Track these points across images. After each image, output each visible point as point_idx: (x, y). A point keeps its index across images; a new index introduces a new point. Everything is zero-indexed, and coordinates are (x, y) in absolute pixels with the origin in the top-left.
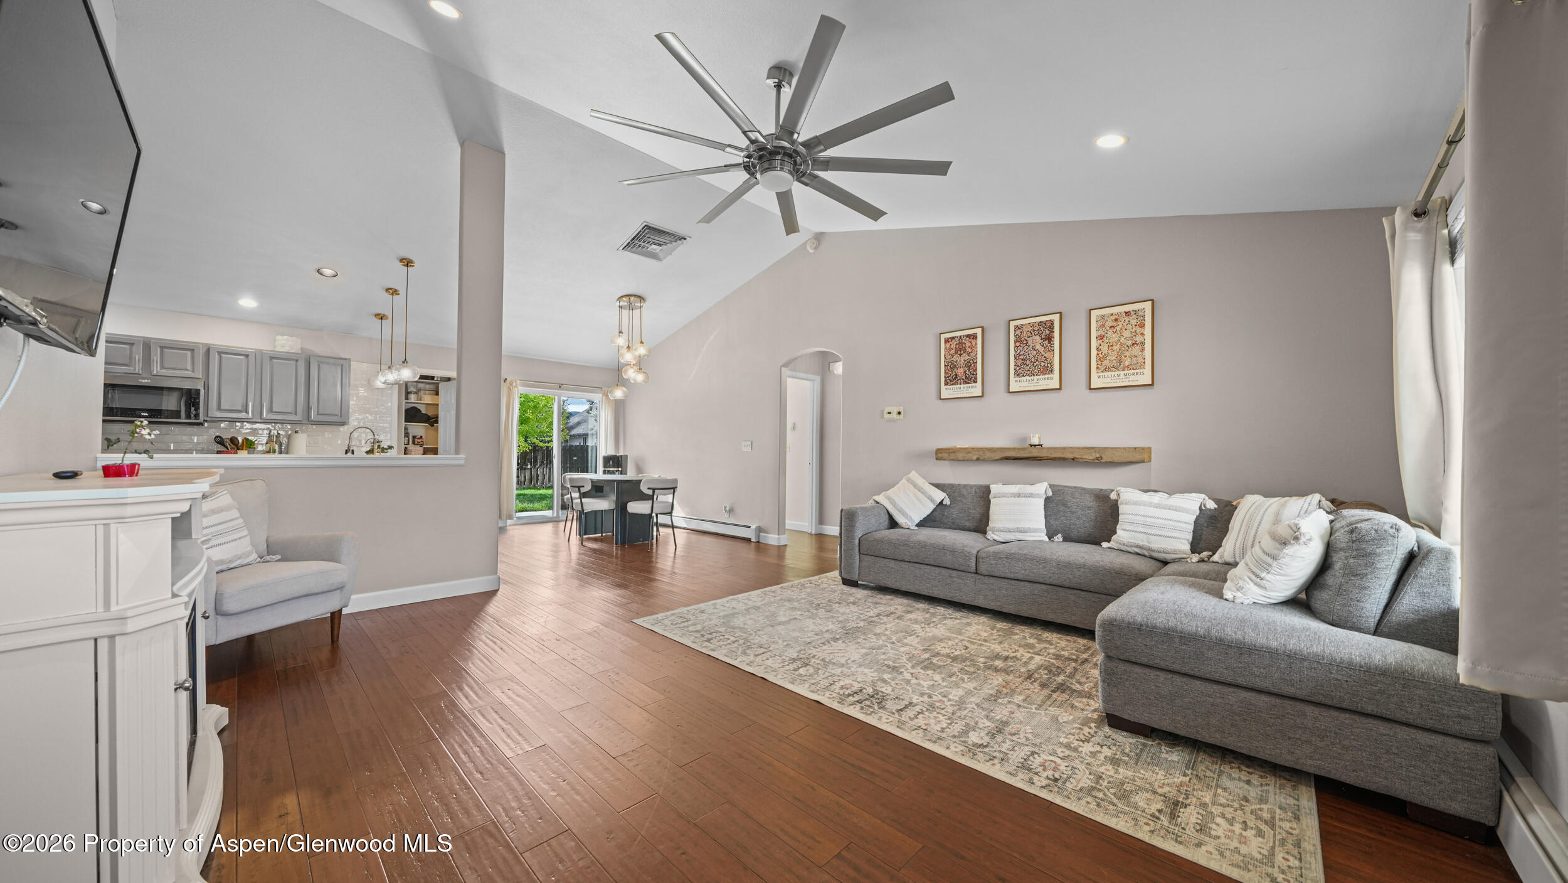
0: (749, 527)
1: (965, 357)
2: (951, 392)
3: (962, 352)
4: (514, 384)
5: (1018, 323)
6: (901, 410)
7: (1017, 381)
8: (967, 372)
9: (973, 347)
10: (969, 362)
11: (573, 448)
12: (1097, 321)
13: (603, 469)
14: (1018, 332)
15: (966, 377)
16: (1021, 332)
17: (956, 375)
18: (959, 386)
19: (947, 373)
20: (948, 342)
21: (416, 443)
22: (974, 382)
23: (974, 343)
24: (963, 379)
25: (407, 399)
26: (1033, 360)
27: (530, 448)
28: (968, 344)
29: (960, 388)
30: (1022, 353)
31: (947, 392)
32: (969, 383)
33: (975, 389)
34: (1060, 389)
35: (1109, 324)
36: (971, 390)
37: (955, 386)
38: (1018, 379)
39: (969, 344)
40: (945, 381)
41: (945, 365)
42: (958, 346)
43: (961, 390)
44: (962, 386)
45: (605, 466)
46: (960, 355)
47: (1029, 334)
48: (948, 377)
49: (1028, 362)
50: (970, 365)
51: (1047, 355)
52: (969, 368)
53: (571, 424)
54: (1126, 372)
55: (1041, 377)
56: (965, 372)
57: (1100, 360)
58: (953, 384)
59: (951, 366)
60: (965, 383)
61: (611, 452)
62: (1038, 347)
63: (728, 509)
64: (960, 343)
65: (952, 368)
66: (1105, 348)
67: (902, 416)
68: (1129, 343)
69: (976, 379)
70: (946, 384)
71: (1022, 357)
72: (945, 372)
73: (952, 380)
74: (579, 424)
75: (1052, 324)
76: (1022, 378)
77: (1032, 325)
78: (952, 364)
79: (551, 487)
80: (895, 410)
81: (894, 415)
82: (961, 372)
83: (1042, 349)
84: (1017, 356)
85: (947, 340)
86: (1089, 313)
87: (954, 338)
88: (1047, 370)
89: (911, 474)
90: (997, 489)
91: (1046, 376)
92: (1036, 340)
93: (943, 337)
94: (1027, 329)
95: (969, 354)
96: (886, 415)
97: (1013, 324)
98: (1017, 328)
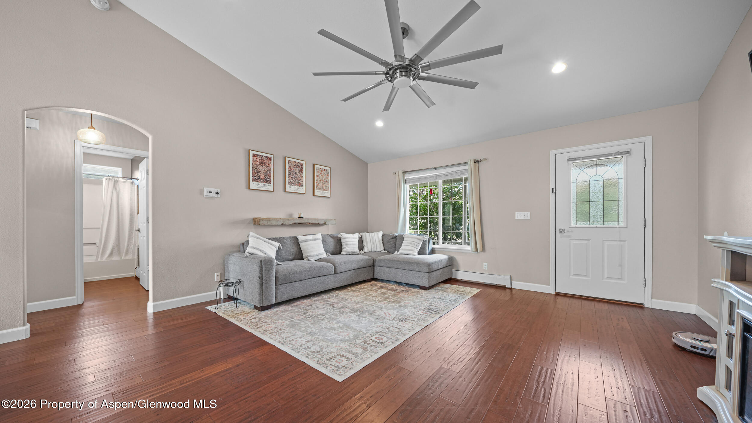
1: (264, 168)
2: (256, 186)
3: (263, 165)
5: (290, 159)
6: (219, 191)
7: (289, 187)
8: (266, 177)
9: (269, 164)
10: (267, 172)
12: (317, 169)
14: (290, 164)
15: (265, 179)
16: (291, 164)
17: (259, 177)
18: (261, 183)
19: (254, 175)
20: (255, 156)
22: (270, 183)
23: (270, 162)
24: (263, 180)
26: (296, 178)
29: (262, 185)
30: (291, 174)
31: (253, 185)
32: (267, 183)
33: (270, 187)
34: (305, 194)
35: (320, 172)
36: (268, 187)
37: (259, 183)
38: (290, 186)
39: (267, 162)
40: (253, 179)
41: (253, 170)
42: (261, 161)
43: (261, 186)
44: (263, 184)
46: (262, 166)
47: (294, 167)
48: (255, 177)
49: (294, 179)
50: (268, 173)
51: (301, 178)
52: (267, 174)
54: (324, 191)
55: (299, 187)
56: (265, 176)
57: (318, 185)
58: (257, 182)
59: (256, 171)
60: (265, 182)
62: (298, 173)
64: (262, 159)
65: (257, 172)
66: (319, 180)
67: (219, 196)
68: (325, 181)
69: (271, 181)
71: (291, 176)
72: (253, 174)
73: (257, 179)
75: (303, 165)
76: (292, 186)
77: (296, 162)
78: (257, 170)
80: (214, 190)
81: (214, 194)
82: (262, 176)
83: (299, 175)
84: (289, 175)
85: (254, 155)
86: (314, 165)
87: (258, 155)
88: (301, 185)
89: (251, 234)
90: (301, 238)
91: (301, 187)
92: (297, 170)
93: (252, 153)
94: (293, 164)
95: (267, 167)
96: (206, 193)
97: (288, 159)
98: (290, 162)
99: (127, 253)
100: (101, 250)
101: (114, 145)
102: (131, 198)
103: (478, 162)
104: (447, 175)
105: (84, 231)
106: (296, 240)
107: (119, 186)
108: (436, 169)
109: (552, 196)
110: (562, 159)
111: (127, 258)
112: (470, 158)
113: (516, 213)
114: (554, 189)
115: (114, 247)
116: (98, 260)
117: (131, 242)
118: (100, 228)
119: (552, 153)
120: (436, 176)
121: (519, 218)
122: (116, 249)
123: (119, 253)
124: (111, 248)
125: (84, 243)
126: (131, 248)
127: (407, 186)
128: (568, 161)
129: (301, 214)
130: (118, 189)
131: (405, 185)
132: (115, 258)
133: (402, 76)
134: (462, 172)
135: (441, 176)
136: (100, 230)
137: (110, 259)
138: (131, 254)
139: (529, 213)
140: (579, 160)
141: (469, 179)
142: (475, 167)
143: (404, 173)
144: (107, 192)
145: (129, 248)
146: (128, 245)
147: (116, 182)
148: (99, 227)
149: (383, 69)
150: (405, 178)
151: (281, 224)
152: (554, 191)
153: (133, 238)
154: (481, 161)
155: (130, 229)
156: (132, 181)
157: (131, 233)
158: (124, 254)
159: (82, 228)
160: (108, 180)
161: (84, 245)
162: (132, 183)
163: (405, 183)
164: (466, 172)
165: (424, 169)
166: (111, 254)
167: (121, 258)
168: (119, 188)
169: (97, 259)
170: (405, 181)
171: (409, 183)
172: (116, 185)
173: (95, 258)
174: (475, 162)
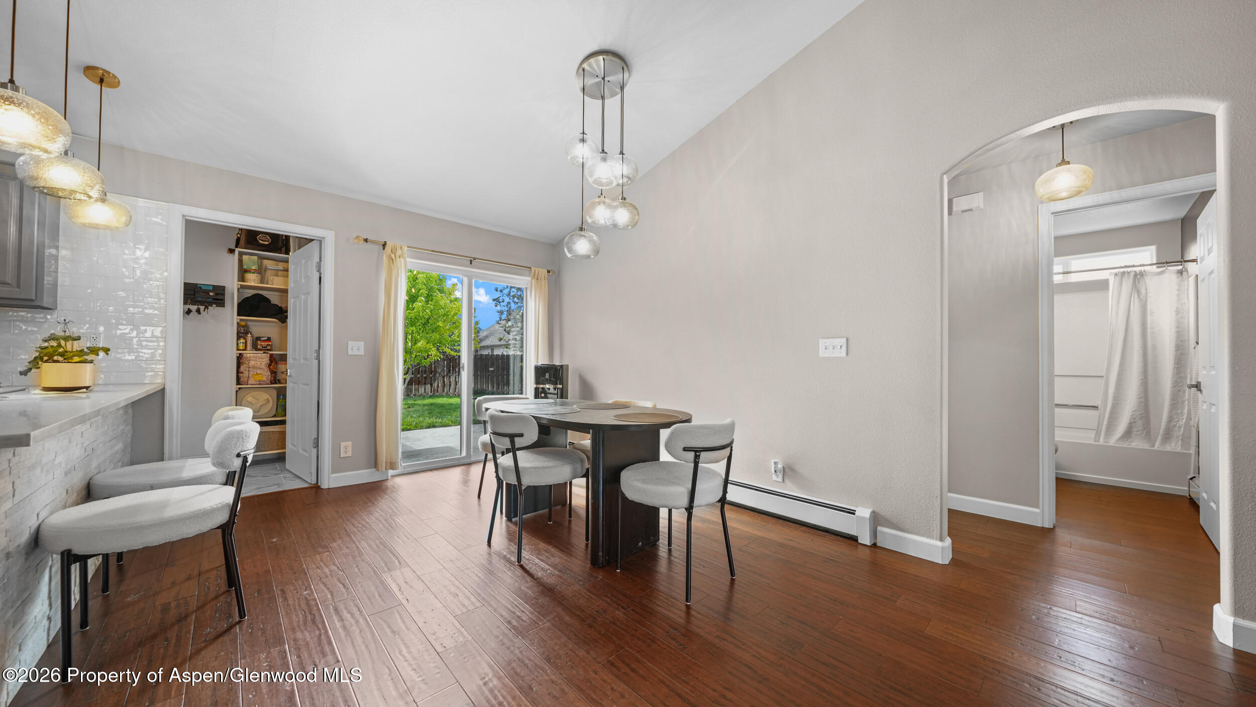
0: (852, 512)
4: (399, 252)
11: (484, 357)
13: (535, 386)
21: (259, 347)
25: (243, 281)
27: (442, 357)
45: (537, 382)
53: (480, 337)
61: (543, 361)
63: (780, 466)
74: (487, 337)
79: (459, 396)
99: (1168, 436)
100: (1105, 423)
101: (1120, 187)
102: (1177, 308)
105: (1056, 379)
107: (1145, 284)
111: (1168, 448)
115: (1134, 418)
116: (1099, 441)
117: (1179, 411)
118: (1103, 377)
122: (1140, 423)
123: (1148, 433)
124: (1128, 422)
125: (1056, 402)
126: (1180, 427)
130: (1143, 292)
132: (1138, 443)
136: (1102, 381)
137: (1125, 445)
138: (1180, 442)
144: (1118, 302)
145: (1174, 426)
146: (1170, 419)
147: (1139, 276)
148: (1102, 375)
153: (1183, 402)
155: (1176, 382)
156: (1180, 267)
157: (1179, 391)
158: (1160, 437)
159: (1052, 376)
160: (1119, 276)
161: (1056, 407)
162: (1181, 272)
166: (1128, 434)
167: (1154, 446)
168: (1146, 289)
169: (1097, 439)
172: (1139, 282)
173: (1092, 435)
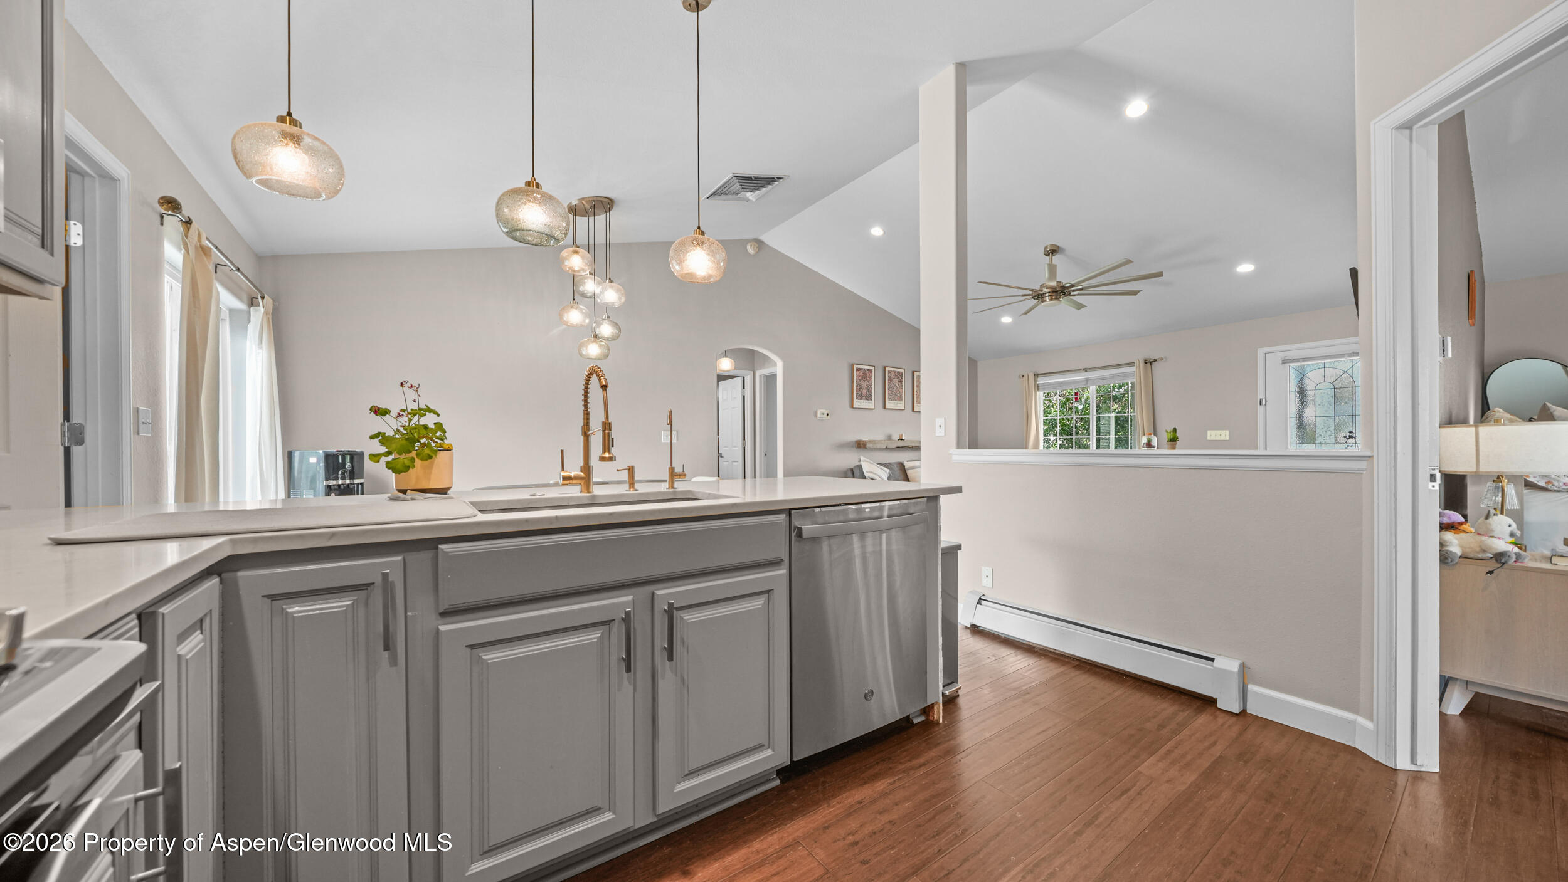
1: (866, 383)
2: (859, 404)
3: (865, 379)
5: (890, 369)
6: (830, 412)
7: (888, 402)
8: (868, 392)
9: (871, 378)
10: (868, 386)
12: (916, 378)
14: (890, 374)
15: (867, 396)
17: (862, 393)
18: (863, 401)
22: (871, 400)
23: (871, 375)
24: (865, 397)
26: (895, 392)
28: (868, 375)
30: (891, 387)
31: (857, 403)
33: (870, 404)
34: (904, 409)
35: (919, 381)
36: (869, 404)
37: (861, 401)
40: (856, 395)
41: (856, 386)
42: (863, 375)
43: (862, 403)
44: (865, 401)
46: (864, 381)
47: (894, 377)
48: (858, 393)
49: (893, 394)
50: (869, 388)
51: (900, 390)
55: (897, 401)
57: (917, 397)
58: (860, 399)
60: (867, 399)
62: (897, 385)
64: (864, 373)
65: (860, 388)
66: (918, 392)
67: (829, 416)
69: (872, 397)
70: (857, 399)
71: (891, 389)
72: (856, 390)
73: (860, 396)
75: (902, 374)
76: (891, 401)
77: (895, 372)
78: (860, 386)
80: (826, 412)
81: (826, 416)
82: (864, 392)
83: (898, 387)
84: (889, 388)
85: (858, 370)
86: (913, 373)
87: (861, 369)
88: (900, 399)
89: (862, 458)
90: (907, 465)
91: (900, 402)
92: (896, 381)
93: (856, 367)
94: (893, 374)
95: (868, 381)
96: (819, 415)
97: (887, 369)
98: (889, 372)
103: (1151, 363)
104: (1104, 379)
106: (902, 465)
108: (1086, 371)
109: (1261, 409)
110: (1274, 360)
112: (1139, 356)
113: (1209, 432)
114: (1264, 400)
119: (1261, 351)
120: (1087, 380)
121: (1213, 438)
127: (1041, 395)
128: (1283, 363)
129: (902, 435)
131: (1038, 393)
133: (1051, 299)
134: (1126, 375)
135: (1093, 380)
139: (1227, 432)
140: (1298, 361)
141: (1137, 387)
142: (1145, 368)
143: (1037, 376)
149: (1031, 293)
150: (1038, 383)
151: (885, 447)
152: (1264, 403)
154: (1155, 361)
163: (1038, 389)
164: (1133, 376)
165: (1068, 371)
170: (1038, 387)
171: (1044, 389)
174: (1146, 363)
